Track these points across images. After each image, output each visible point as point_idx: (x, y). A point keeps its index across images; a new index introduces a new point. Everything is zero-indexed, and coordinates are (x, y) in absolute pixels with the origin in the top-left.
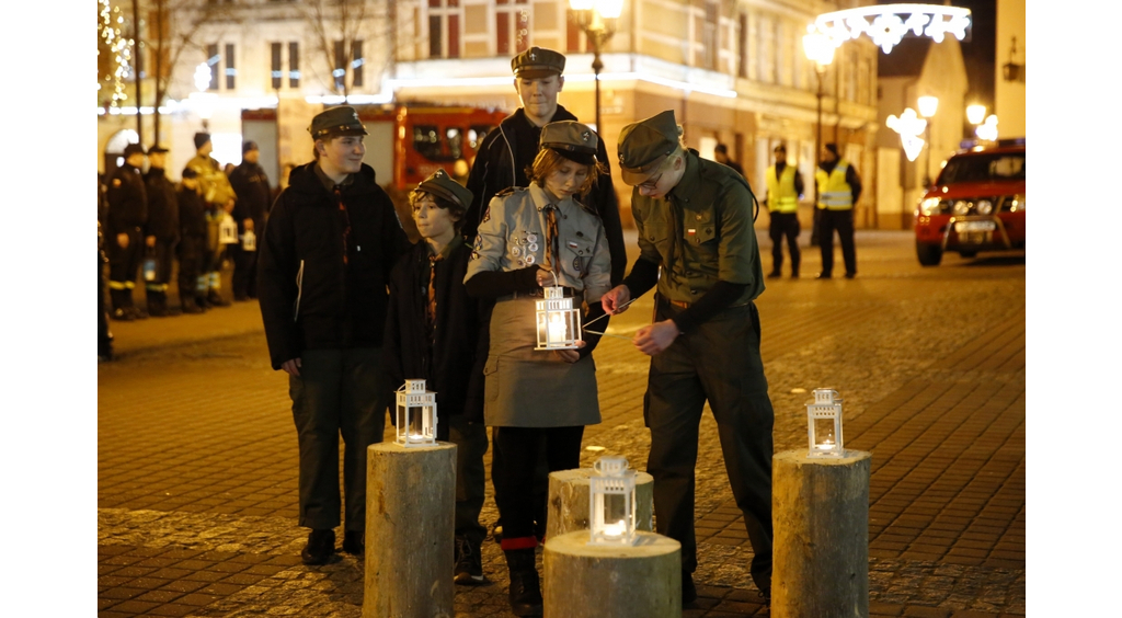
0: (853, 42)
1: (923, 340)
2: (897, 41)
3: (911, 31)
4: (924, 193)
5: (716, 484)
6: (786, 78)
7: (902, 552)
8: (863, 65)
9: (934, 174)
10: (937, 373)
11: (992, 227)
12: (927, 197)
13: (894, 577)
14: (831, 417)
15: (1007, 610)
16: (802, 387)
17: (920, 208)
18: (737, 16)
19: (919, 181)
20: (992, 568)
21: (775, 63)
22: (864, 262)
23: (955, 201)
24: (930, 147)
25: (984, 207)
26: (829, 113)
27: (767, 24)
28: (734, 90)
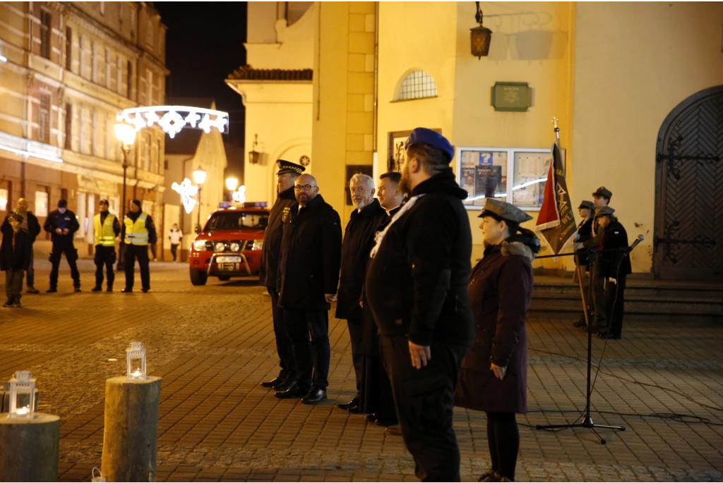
0: (148, 128)
1: (192, 330)
2: (179, 130)
3: (188, 124)
4: (196, 236)
5: (62, 412)
6: (99, 151)
7: (176, 442)
8: (154, 145)
9: (203, 224)
10: (201, 349)
11: (240, 260)
12: (197, 239)
13: (171, 454)
14: (140, 357)
15: (232, 466)
16: (115, 358)
17: (193, 246)
18: (64, 105)
19: (193, 228)
20: (225, 448)
21: (92, 140)
22: (155, 282)
23: (216, 242)
24: (201, 204)
25: (235, 247)
26: (130, 178)
27: (86, 112)
28: (60, 158)
